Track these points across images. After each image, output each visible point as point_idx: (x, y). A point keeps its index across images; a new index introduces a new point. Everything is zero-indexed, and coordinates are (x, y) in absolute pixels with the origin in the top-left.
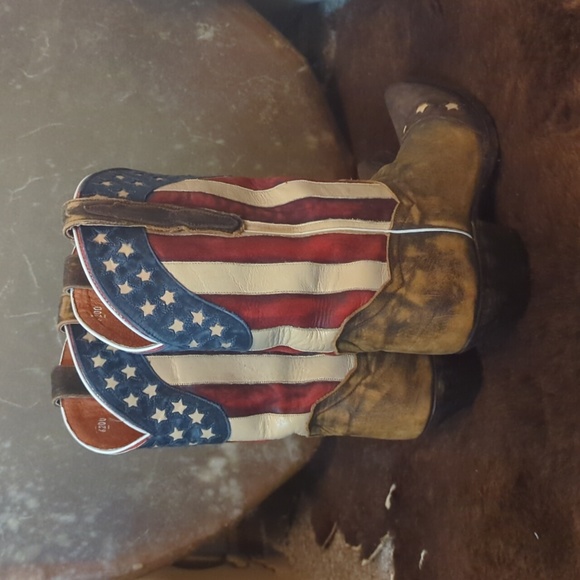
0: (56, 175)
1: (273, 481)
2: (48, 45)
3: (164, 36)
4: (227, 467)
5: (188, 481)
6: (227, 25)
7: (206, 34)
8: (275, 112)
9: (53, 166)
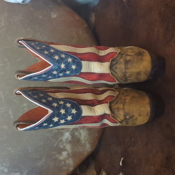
0: (8, 63)
1: (83, 157)
2: (3, 21)
3: (41, 17)
4: (68, 154)
5: (56, 159)
6: (61, 12)
7: (54, 16)
8: (77, 40)
9: (7, 60)
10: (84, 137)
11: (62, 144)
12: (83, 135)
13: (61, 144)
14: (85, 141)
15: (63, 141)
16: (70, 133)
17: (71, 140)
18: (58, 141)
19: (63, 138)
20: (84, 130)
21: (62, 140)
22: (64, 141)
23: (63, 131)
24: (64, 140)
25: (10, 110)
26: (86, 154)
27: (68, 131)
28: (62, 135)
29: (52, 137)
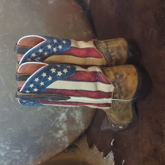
0: (7, 49)
1: (77, 135)
2: (2, 8)
3: (38, 3)
4: (64, 133)
5: (53, 137)
7: (51, 2)
8: (73, 25)
9: (6, 47)
10: (79, 117)
11: (59, 124)
12: (78, 115)
13: (57, 123)
14: (80, 121)
15: (59, 121)
16: (66, 114)
17: (67, 120)
18: (55, 121)
19: (59, 118)
20: (78, 111)
21: (58, 120)
22: (61, 121)
23: (59, 112)
24: (60, 120)
25: (10, 93)
26: (80, 132)
27: (64, 112)
28: (59, 115)
29: (49, 118)
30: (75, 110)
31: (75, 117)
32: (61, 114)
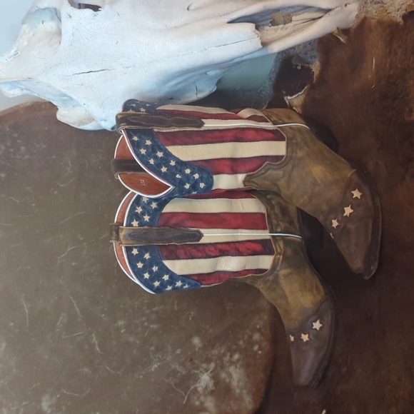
0: (84, 244)
2: (71, 166)
10: (239, 381)
11: (198, 399)
12: (236, 377)
13: (195, 398)
14: (241, 389)
15: (198, 392)
16: (211, 375)
17: (214, 388)
18: (189, 392)
19: (198, 385)
20: (236, 367)
21: (196, 389)
22: (201, 392)
23: (196, 371)
24: (200, 389)
25: (93, 335)
27: (207, 371)
28: (196, 379)
29: (175, 385)
30: (229, 366)
31: (230, 382)
32: (200, 376)
